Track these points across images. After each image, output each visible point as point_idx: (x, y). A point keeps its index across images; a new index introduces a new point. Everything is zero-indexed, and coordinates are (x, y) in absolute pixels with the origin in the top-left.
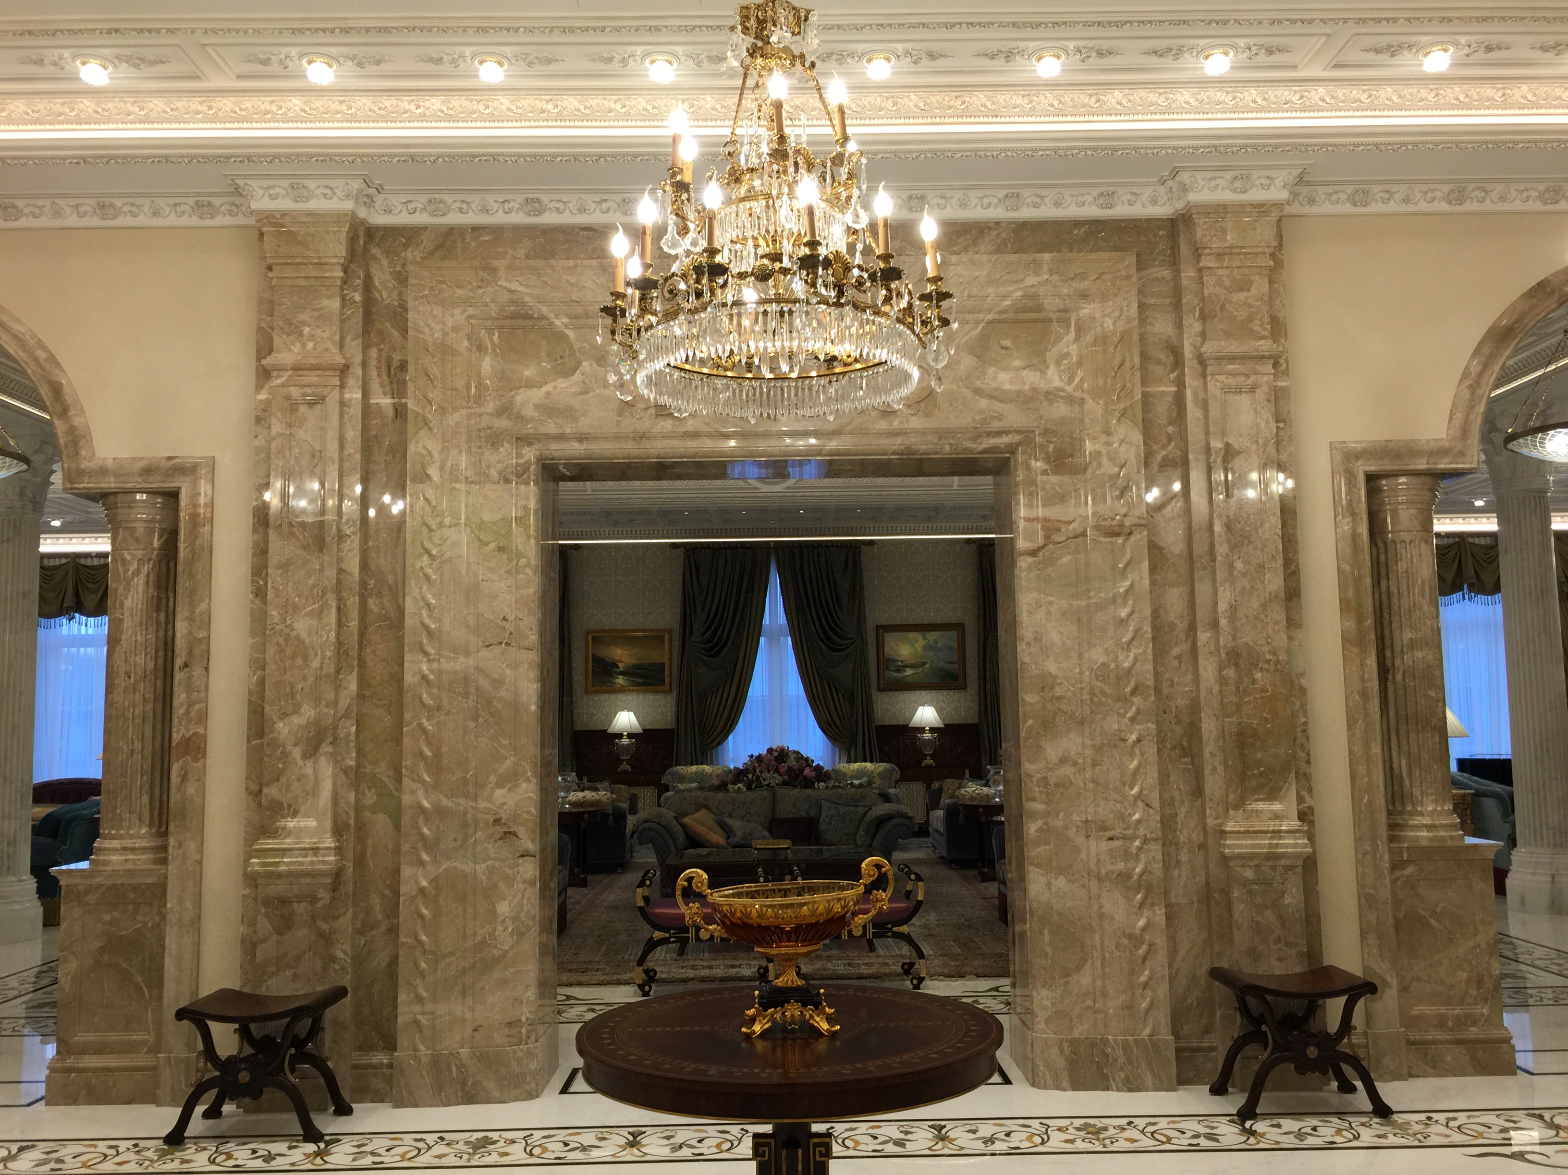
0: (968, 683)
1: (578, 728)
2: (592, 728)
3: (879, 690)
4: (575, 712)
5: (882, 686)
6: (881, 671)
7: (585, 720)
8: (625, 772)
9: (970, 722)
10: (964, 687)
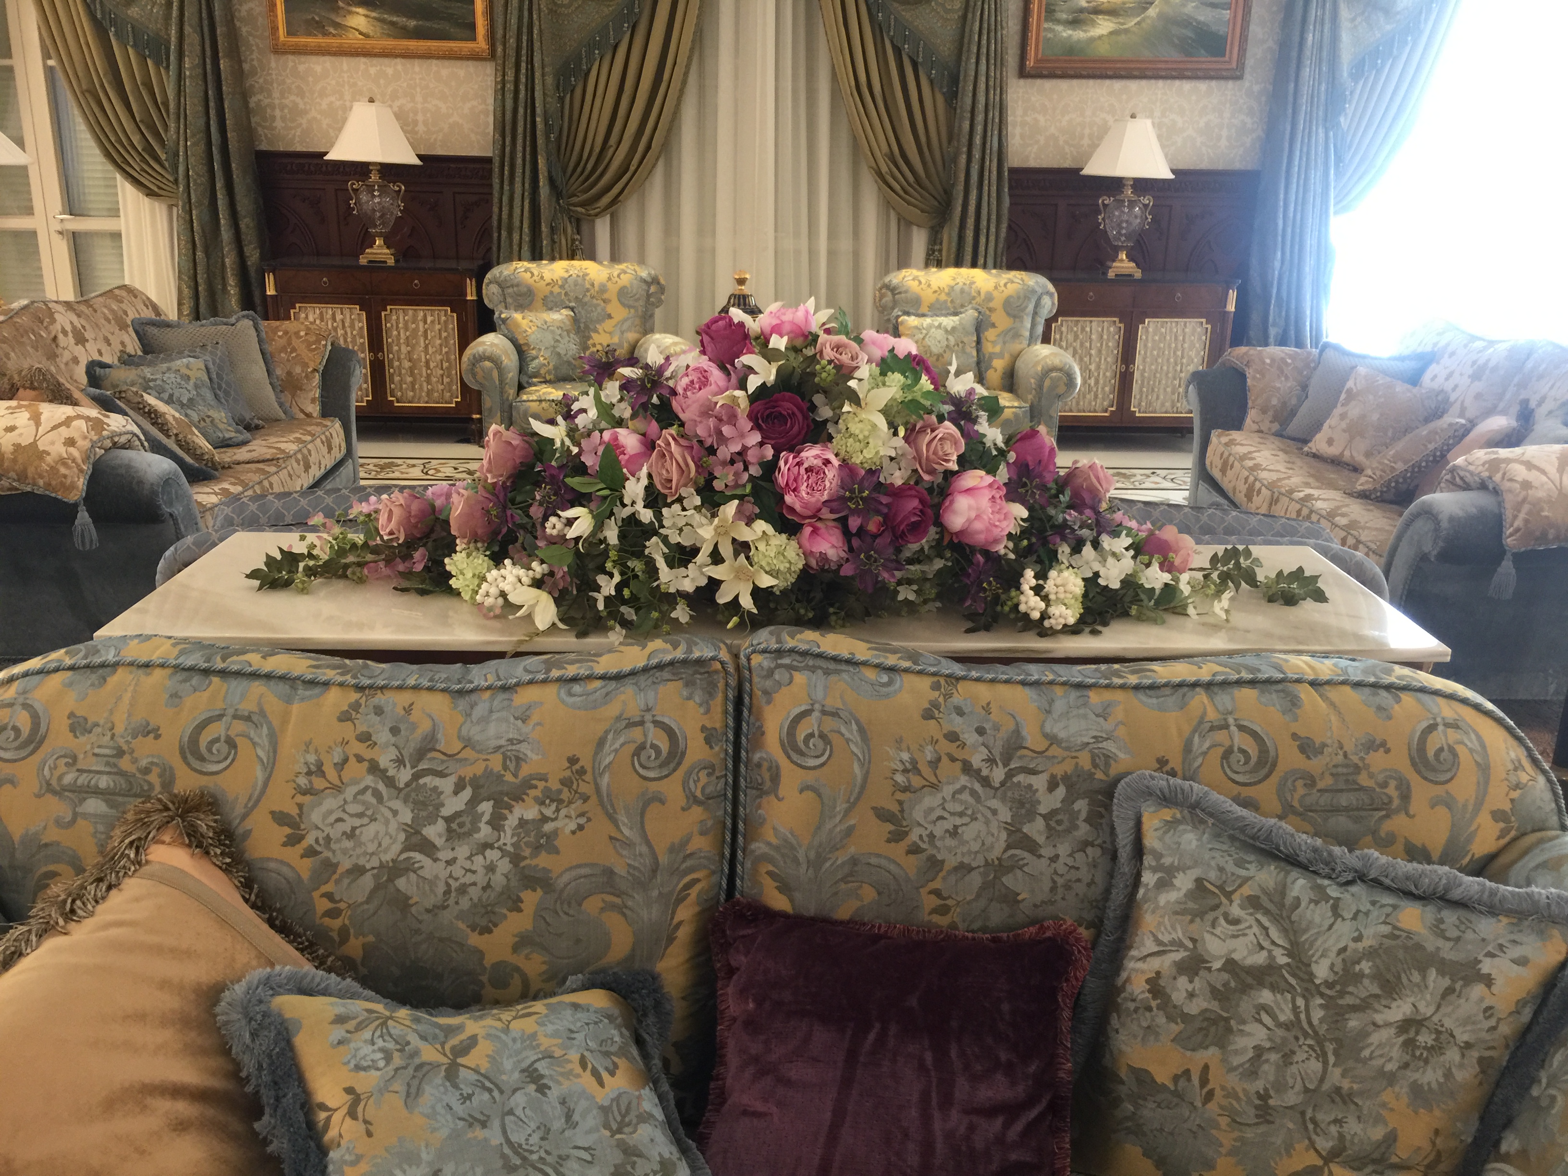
0: (1250, 62)
1: (264, 147)
2: (299, 148)
3: (1023, 73)
4: (253, 102)
5: (1030, 63)
6: (1034, 20)
7: (278, 124)
8: (376, 267)
9: (1238, 166)
10: (1236, 75)
